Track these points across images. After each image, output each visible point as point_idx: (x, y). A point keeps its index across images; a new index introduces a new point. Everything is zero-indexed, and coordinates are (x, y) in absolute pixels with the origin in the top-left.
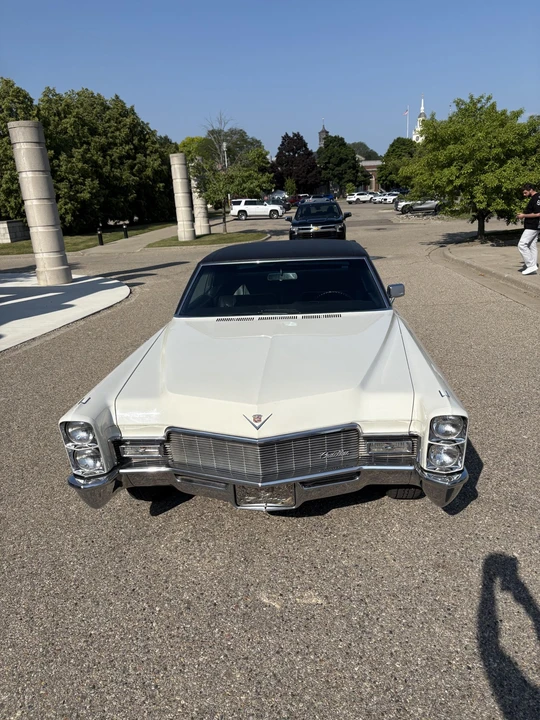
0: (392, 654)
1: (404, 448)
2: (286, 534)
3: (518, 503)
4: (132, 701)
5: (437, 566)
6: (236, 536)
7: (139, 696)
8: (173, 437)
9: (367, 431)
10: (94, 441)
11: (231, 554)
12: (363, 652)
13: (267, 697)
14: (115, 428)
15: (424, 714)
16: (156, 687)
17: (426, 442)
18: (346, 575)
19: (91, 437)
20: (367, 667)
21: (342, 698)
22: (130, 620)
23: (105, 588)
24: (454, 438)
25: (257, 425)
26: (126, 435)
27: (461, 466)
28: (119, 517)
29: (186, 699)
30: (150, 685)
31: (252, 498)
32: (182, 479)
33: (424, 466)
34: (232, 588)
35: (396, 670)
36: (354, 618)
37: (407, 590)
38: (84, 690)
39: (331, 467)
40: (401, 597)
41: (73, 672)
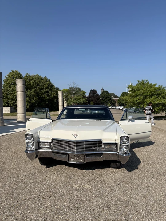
0: (108, 198)
1: (114, 147)
2: (82, 174)
3: (148, 171)
4: (36, 203)
5: (123, 182)
6: (68, 173)
7: (38, 202)
8: (53, 141)
9: (104, 142)
10: (33, 140)
11: (66, 177)
12: (100, 197)
13: (72, 203)
14: (39, 138)
15: (115, 209)
16: (43, 200)
17: (119, 144)
18: (97, 182)
19: (32, 139)
20: (101, 200)
21: (93, 205)
22: (37, 187)
23: (30, 181)
24: (126, 143)
25: (75, 137)
26: (41, 140)
27: (129, 152)
28: (36, 168)
29: (50, 203)
30: (41, 200)
31: (73, 160)
32: (54, 155)
33: (119, 152)
34: (65, 183)
35: (109, 201)
36: (98, 191)
37: (114, 186)
38: (23, 200)
39: (94, 151)
40: (112, 187)
41: (20, 196)
